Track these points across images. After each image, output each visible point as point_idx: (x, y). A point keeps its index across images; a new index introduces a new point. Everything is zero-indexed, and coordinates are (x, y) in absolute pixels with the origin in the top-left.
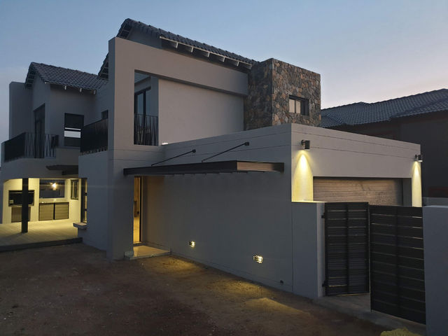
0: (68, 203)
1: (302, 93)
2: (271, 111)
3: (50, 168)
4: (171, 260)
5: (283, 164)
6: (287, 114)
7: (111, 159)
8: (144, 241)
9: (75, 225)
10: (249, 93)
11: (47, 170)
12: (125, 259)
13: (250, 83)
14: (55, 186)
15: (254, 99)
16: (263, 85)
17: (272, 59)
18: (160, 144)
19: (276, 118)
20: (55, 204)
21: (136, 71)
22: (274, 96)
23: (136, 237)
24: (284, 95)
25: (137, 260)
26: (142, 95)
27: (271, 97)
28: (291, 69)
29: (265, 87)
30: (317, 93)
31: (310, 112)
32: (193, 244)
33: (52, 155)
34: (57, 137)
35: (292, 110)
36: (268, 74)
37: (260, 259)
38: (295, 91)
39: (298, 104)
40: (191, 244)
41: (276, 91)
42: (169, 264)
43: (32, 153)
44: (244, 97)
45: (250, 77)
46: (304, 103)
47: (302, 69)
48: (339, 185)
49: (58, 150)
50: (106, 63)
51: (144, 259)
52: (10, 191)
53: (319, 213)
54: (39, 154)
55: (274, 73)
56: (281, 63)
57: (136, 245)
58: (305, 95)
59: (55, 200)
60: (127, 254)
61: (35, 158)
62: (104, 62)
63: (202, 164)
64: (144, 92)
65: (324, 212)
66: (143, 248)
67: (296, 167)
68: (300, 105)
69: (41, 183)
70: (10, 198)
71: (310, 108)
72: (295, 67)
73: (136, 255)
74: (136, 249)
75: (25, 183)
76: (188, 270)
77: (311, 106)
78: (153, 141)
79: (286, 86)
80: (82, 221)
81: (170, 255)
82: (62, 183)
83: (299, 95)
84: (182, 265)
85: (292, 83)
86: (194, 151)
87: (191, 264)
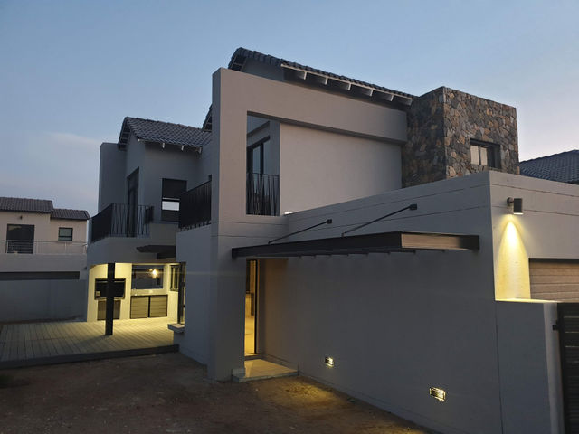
0: (167, 296)
1: (489, 136)
2: (444, 162)
3: (141, 250)
4: (298, 385)
5: (478, 237)
6: (469, 165)
7: (215, 236)
8: (261, 353)
9: (170, 327)
10: (409, 139)
11: (138, 252)
12: (232, 380)
13: (410, 125)
14: (155, 273)
15: (416, 147)
16: (429, 125)
17: (442, 88)
18: (281, 214)
19: (452, 171)
20: (150, 297)
21: (249, 113)
22: (448, 141)
23: (249, 345)
24: (462, 139)
25: (249, 383)
26: (259, 148)
27: (443, 141)
28: (471, 101)
29: (433, 127)
30: (513, 135)
31: (503, 163)
32: (331, 361)
33: (144, 233)
34: (151, 209)
35: (475, 160)
36: (437, 110)
37: (441, 394)
38: (478, 132)
39: (484, 151)
40: (327, 361)
41: (450, 133)
42: (296, 391)
43: (124, 232)
44: (402, 145)
45: (409, 118)
46: (493, 150)
47: (488, 101)
48: (569, 271)
49: (151, 225)
50: (209, 118)
51: (260, 381)
52: (97, 280)
53: (549, 320)
54: (131, 231)
55: (446, 107)
56: (455, 92)
57: (250, 358)
58: (494, 138)
59: (151, 292)
60: (236, 372)
61: (128, 236)
62: (207, 117)
63: (342, 238)
64: (261, 144)
65: (556, 319)
66: (260, 362)
67: (500, 242)
68: (486, 152)
69: (134, 269)
70: (97, 289)
71: (503, 157)
72: (477, 98)
73: (248, 374)
74: (248, 364)
75: (111, 269)
76: (324, 403)
77: (504, 154)
78: (272, 210)
79: (464, 126)
80: (179, 321)
81: (298, 376)
82: (161, 269)
83: (485, 138)
84: (315, 394)
85: (473, 122)
86: (329, 222)
87: (329, 393)
